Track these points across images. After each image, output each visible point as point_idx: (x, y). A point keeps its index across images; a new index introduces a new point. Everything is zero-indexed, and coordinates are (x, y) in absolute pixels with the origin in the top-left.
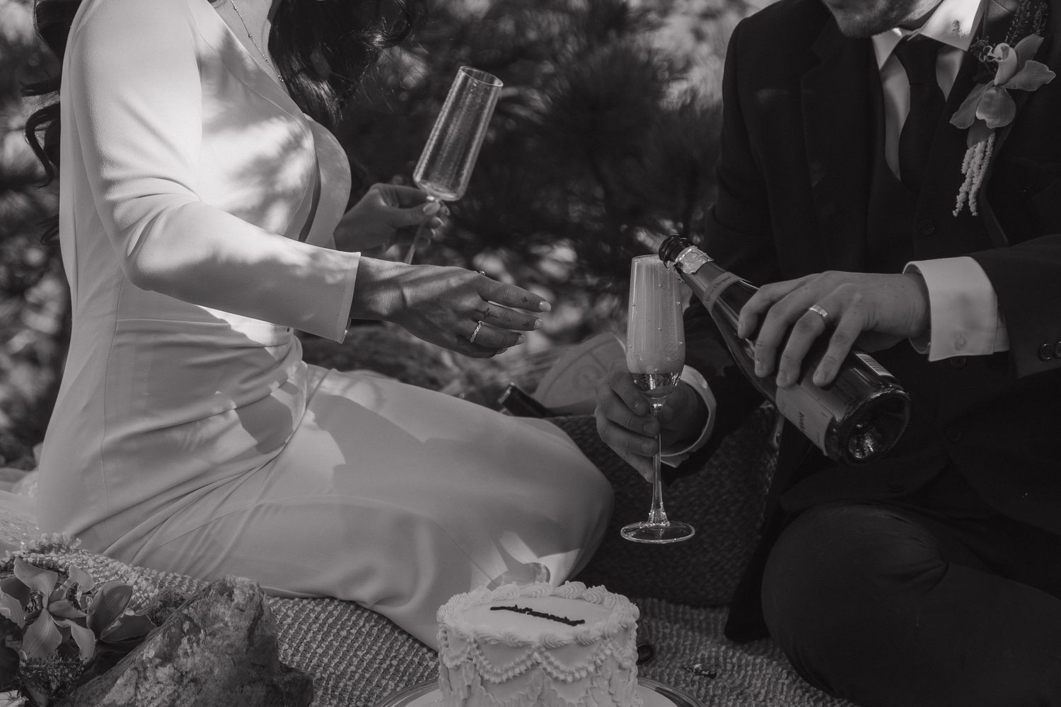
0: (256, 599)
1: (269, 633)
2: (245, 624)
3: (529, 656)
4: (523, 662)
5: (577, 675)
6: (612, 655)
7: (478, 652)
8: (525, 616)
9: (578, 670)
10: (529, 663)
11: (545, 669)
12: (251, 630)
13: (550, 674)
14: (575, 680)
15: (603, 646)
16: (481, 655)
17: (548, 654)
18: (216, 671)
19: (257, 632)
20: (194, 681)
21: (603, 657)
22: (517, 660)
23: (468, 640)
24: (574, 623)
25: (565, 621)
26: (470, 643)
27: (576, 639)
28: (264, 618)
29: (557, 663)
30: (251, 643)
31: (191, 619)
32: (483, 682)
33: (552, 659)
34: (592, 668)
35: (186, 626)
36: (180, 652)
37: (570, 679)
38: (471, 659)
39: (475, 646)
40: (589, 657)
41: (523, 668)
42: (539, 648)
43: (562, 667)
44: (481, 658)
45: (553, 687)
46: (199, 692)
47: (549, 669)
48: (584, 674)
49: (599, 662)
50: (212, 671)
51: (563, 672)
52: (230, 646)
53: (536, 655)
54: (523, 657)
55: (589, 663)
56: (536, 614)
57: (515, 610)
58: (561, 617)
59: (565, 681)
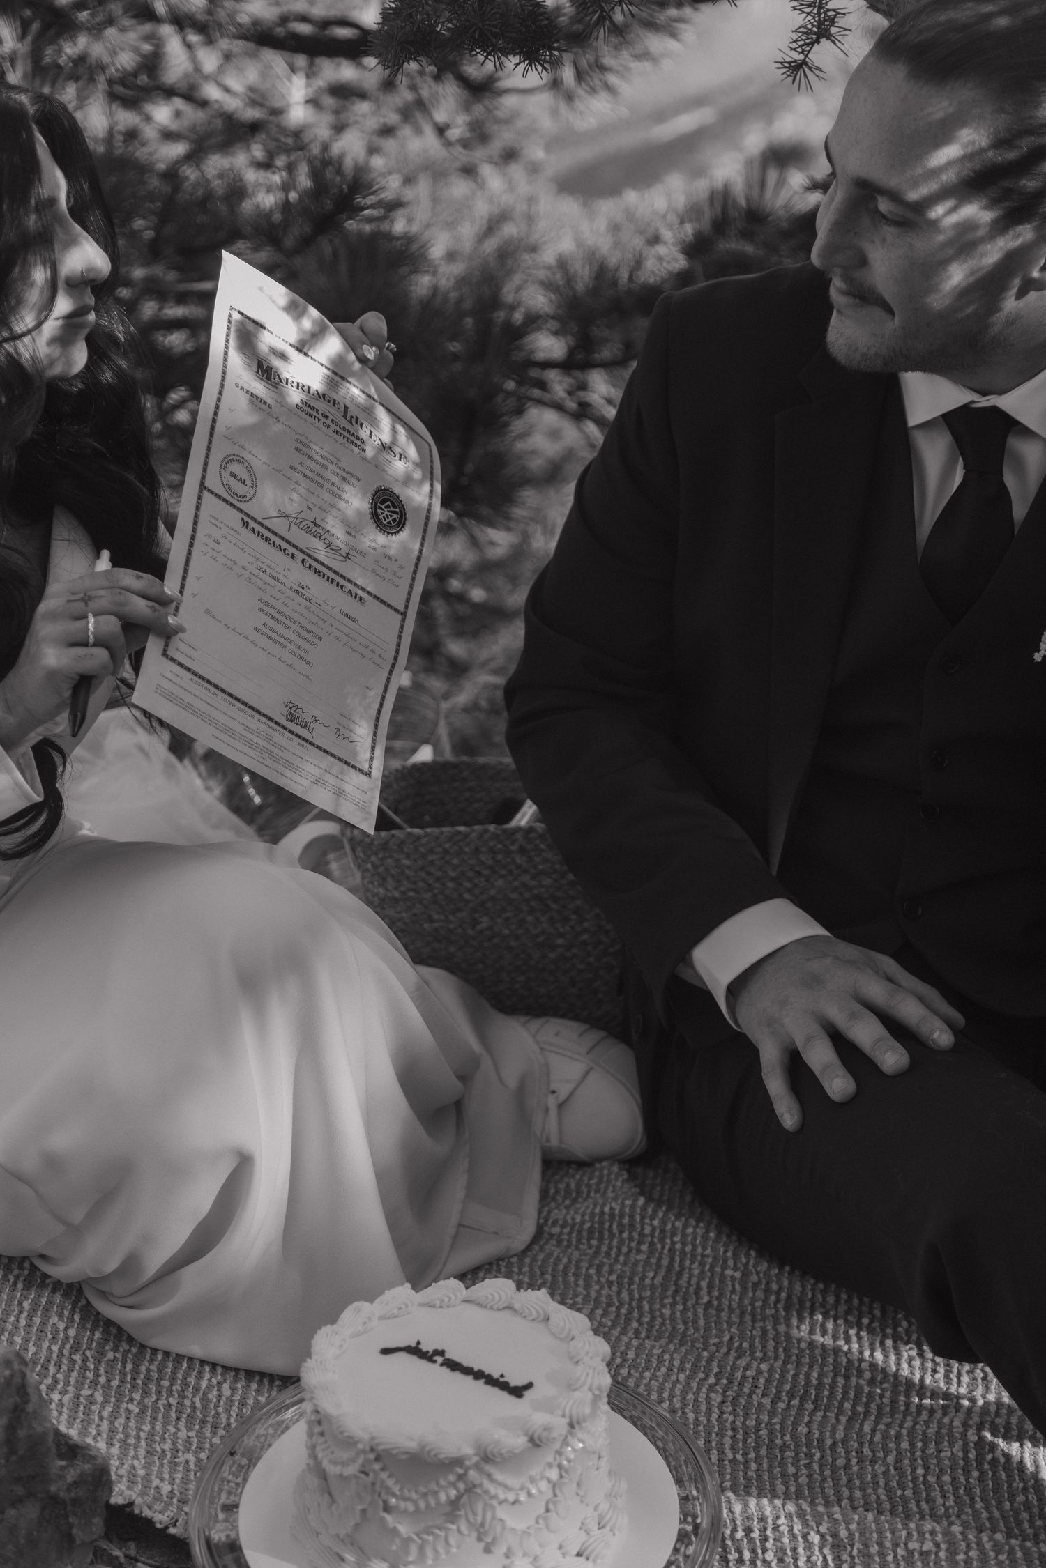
0: (18, 1380)
1: (39, 1429)
3: (461, 1477)
4: (453, 1484)
5: (534, 1491)
6: (583, 1447)
7: (377, 1466)
8: (437, 1371)
9: (535, 1482)
10: (460, 1485)
11: (485, 1491)
13: (493, 1496)
14: (529, 1497)
15: (570, 1440)
16: (383, 1469)
17: (490, 1469)
21: (570, 1454)
22: (442, 1481)
23: (360, 1446)
24: (517, 1392)
25: (503, 1386)
26: (364, 1451)
28: (30, 1408)
29: (503, 1479)
33: (498, 1475)
34: (553, 1474)
37: (523, 1497)
38: (367, 1474)
39: (372, 1456)
40: (550, 1459)
41: (451, 1491)
42: (475, 1463)
43: (512, 1483)
44: (384, 1475)
45: (499, 1512)
47: (492, 1490)
48: (543, 1485)
49: (565, 1462)
51: (513, 1488)
53: (472, 1473)
54: (453, 1478)
55: (550, 1465)
56: (453, 1366)
57: (415, 1351)
58: (496, 1375)
59: (515, 1502)
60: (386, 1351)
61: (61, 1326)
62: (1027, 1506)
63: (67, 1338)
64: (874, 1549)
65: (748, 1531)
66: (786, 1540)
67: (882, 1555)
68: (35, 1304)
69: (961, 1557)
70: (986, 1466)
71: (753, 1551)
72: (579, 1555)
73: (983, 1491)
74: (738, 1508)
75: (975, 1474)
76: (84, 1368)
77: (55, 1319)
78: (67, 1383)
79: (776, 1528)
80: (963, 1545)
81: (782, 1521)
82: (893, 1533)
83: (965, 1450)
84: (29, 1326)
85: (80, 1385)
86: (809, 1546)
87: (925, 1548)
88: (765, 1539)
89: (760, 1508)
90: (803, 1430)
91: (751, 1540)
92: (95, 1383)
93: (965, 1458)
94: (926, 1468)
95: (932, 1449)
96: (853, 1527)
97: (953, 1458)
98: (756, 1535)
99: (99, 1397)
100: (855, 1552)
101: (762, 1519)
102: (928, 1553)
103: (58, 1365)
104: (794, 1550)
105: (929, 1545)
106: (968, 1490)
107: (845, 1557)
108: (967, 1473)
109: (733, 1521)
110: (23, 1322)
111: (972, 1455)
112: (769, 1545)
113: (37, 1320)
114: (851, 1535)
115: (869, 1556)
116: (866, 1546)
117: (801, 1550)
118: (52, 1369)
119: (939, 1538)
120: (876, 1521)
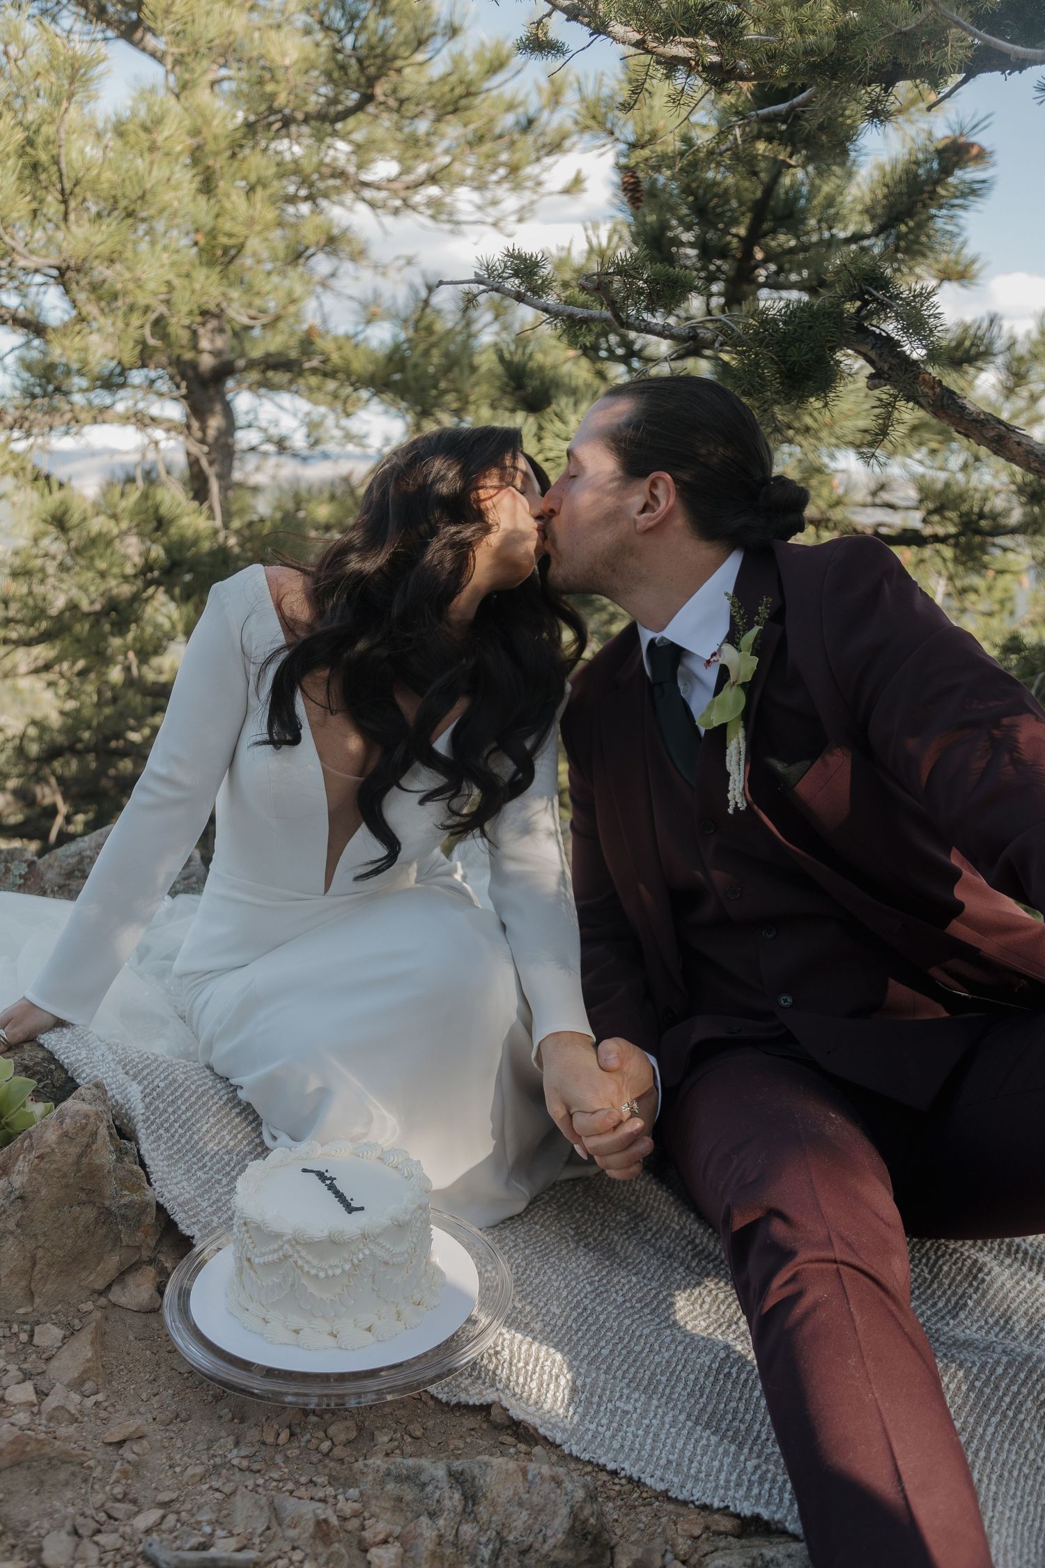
2: (74, 1150)
3: (281, 1247)
4: (275, 1251)
5: (330, 1273)
6: (373, 1255)
8: (321, 1187)
9: (332, 1267)
10: (281, 1253)
11: (296, 1262)
12: (81, 1156)
13: (301, 1268)
14: (327, 1277)
15: (361, 1246)
17: (299, 1248)
18: (44, 1192)
19: (85, 1160)
20: (21, 1197)
21: (361, 1256)
22: (271, 1247)
24: (350, 1209)
25: (348, 1203)
27: (329, 1236)
29: (309, 1258)
30: (79, 1171)
31: (31, 1137)
32: (249, 1260)
33: (303, 1253)
34: (347, 1267)
35: (26, 1144)
36: (17, 1167)
37: (322, 1275)
40: (346, 1255)
41: (276, 1256)
42: (289, 1241)
43: (315, 1262)
45: (304, 1281)
46: (26, 1208)
47: (300, 1262)
48: (338, 1271)
49: (356, 1261)
50: (38, 1191)
51: (314, 1267)
52: (58, 1170)
53: (286, 1246)
54: (276, 1246)
55: (346, 1261)
56: (332, 1187)
57: (321, 1176)
58: (348, 1198)
59: (317, 1276)
60: (305, 1170)
61: (228, 1138)
62: (736, 1411)
63: (228, 1144)
64: (596, 1399)
65: (527, 1364)
66: (546, 1377)
67: (599, 1405)
68: (219, 1121)
69: (646, 1422)
70: (721, 1376)
71: (526, 1379)
72: (369, 1329)
73: (711, 1392)
74: (524, 1347)
75: (711, 1379)
76: (228, 1164)
77: (225, 1133)
78: (211, 1169)
79: (542, 1367)
80: (652, 1414)
81: (548, 1363)
82: (612, 1392)
83: (713, 1361)
84: (207, 1132)
85: (218, 1172)
86: (558, 1386)
87: (626, 1408)
88: (534, 1373)
89: (538, 1352)
90: (627, 1322)
91: (527, 1371)
92: (228, 1173)
93: (710, 1367)
94: (684, 1367)
95: (695, 1354)
96: (588, 1380)
97: (702, 1365)
98: (530, 1367)
99: (224, 1182)
100: (583, 1398)
101: (537, 1359)
102: (626, 1412)
103: (212, 1157)
104: (548, 1385)
105: (629, 1407)
106: (702, 1389)
107: (576, 1399)
108: (707, 1376)
109: (519, 1354)
110: (205, 1129)
111: (715, 1366)
112: (535, 1377)
113: (214, 1131)
114: (584, 1385)
115: (591, 1403)
116: (592, 1395)
117: (552, 1386)
118: (207, 1158)
119: (639, 1405)
120: (606, 1382)
